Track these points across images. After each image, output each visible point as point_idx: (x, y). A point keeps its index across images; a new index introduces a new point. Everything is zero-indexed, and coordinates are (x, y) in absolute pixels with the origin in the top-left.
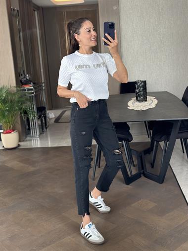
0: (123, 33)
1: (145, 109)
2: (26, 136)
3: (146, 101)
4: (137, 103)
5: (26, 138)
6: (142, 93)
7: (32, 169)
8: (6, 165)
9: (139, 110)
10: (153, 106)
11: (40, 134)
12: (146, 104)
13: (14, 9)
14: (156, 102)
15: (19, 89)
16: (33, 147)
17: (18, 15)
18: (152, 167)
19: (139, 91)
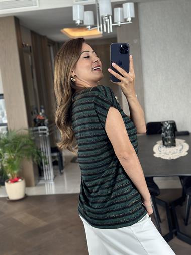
0: (145, 68)
1: (175, 158)
2: (39, 180)
3: (175, 145)
4: (164, 149)
5: (39, 182)
6: (170, 137)
7: (42, 223)
8: (14, 217)
9: (168, 158)
10: (184, 153)
11: (55, 176)
12: (176, 151)
13: (26, 46)
14: (187, 147)
15: (31, 129)
16: (47, 193)
17: (31, 52)
18: (186, 224)
19: (166, 136)
